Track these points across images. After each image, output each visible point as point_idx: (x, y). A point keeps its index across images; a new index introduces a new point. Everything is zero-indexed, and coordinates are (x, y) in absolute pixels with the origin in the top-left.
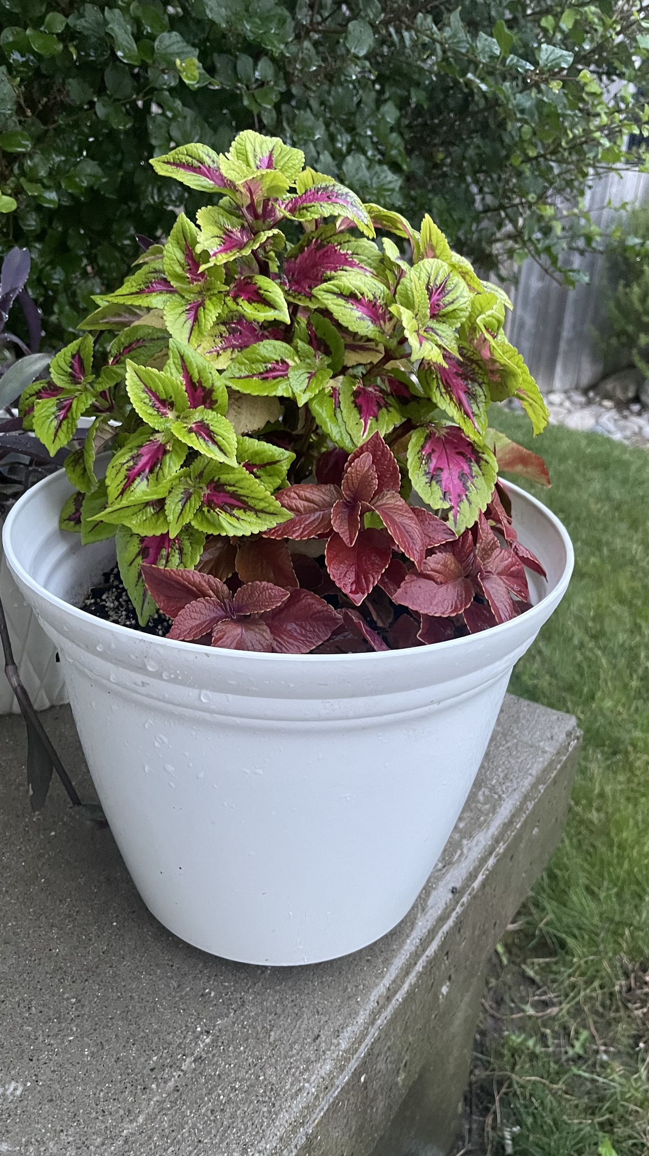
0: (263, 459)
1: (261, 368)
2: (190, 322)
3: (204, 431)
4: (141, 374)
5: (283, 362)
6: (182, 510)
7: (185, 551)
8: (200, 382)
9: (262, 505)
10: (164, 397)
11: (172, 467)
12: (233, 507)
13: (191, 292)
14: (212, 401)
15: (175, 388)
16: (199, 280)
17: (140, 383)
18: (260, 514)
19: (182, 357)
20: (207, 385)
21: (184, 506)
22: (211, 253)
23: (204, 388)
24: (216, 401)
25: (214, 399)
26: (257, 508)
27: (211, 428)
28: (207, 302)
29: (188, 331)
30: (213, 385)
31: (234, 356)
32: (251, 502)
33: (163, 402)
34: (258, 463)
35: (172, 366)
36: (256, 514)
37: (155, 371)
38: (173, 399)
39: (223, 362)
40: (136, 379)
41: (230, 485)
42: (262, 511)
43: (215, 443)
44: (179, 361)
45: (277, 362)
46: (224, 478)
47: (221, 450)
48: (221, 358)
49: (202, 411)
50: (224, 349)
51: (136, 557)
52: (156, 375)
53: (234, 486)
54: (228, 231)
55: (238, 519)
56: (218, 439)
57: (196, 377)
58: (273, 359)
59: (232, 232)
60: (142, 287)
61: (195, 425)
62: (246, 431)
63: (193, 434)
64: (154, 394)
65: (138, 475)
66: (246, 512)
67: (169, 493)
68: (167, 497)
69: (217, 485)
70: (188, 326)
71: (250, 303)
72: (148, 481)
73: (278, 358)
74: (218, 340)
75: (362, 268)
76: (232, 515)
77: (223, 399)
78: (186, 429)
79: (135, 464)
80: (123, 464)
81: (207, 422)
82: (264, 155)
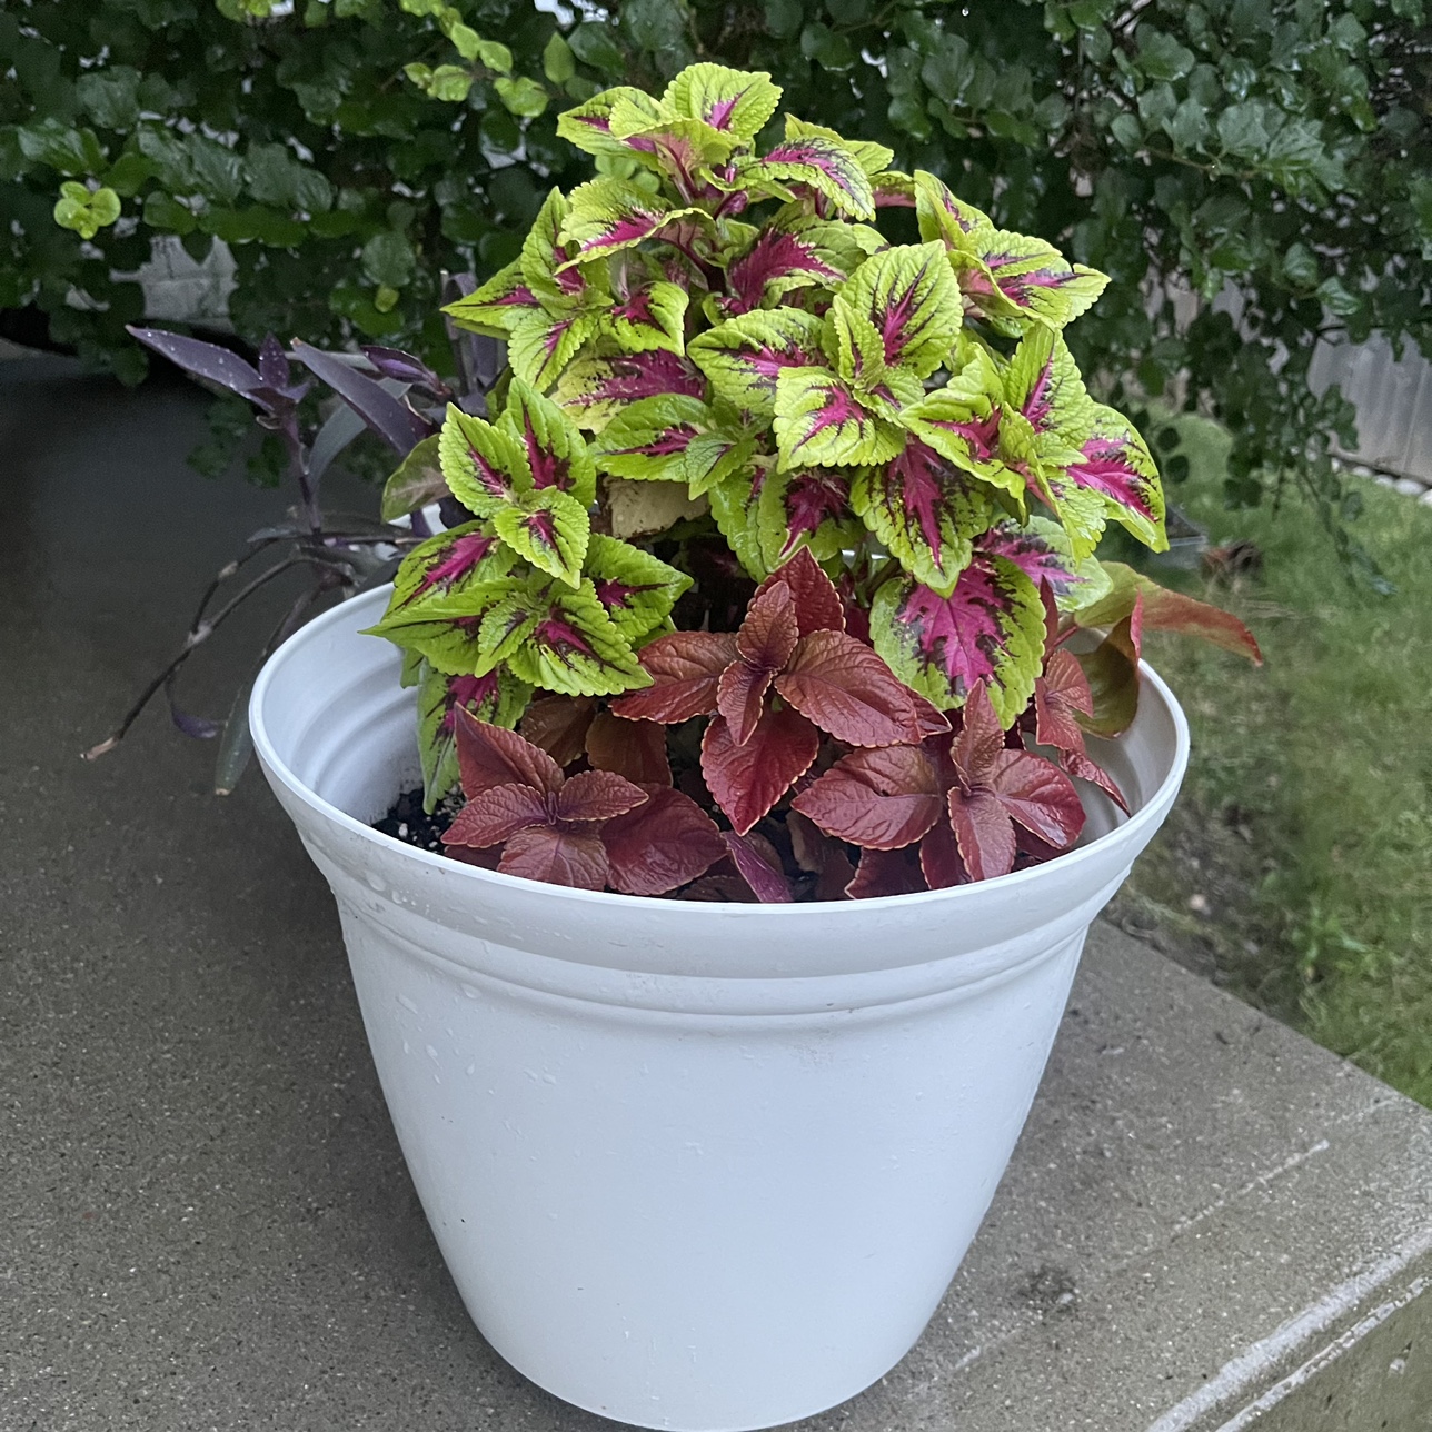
0: (637, 577)
1: (649, 437)
2: (546, 352)
3: (545, 527)
4: (468, 428)
5: (686, 427)
6: (505, 638)
8: (550, 450)
9: (610, 654)
10: (497, 466)
11: (490, 575)
12: (572, 648)
13: (560, 307)
14: (567, 479)
15: (513, 454)
16: (576, 289)
17: (462, 441)
18: (607, 668)
19: (525, 407)
20: (561, 454)
21: (508, 632)
22: (583, 245)
23: (556, 459)
24: (574, 481)
25: (571, 476)
26: (603, 656)
27: (556, 522)
28: (576, 322)
29: (540, 365)
30: (570, 454)
31: (612, 411)
32: (598, 646)
33: (495, 474)
34: (631, 584)
35: (510, 420)
36: (601, 666)
37: (484, 423)
38: (509, 471)
39: (594, 421)
40: (458, 434)
41: (571, 613)
42: (610, 664)
43: (555, 546)
44: (520, 412)
46: (567, 600)
47: (561, 558)
48: (589, 412)
49: (552, 495)
50: (598, 399)
52: (485, 431)
53: (575, 614)
54: (636, 214)
55: (570, 667)
56: (561, 540)
57: (544, 440)
58: (668, 423)
59: (643, 217)
60: (501, 294)
61: (534, 516)
62: (640, 530)
63: (526, 529)
64: (482, 459)
65: (439, 580)
66: (587, 659)
67: (485, 610)
68: (482, 616)
69: (558, 611)
70: (543, 357)
71: (632, 323)
72: (448, 591)
73: (678, 422)
74: (591, 384)
75: (825, 270)
76: (563, 659)
77: (586, 478)
78: (519, 521)
79: (441, 563)
80: (423, 559)
81: (553, 512)
82: (723, 99)
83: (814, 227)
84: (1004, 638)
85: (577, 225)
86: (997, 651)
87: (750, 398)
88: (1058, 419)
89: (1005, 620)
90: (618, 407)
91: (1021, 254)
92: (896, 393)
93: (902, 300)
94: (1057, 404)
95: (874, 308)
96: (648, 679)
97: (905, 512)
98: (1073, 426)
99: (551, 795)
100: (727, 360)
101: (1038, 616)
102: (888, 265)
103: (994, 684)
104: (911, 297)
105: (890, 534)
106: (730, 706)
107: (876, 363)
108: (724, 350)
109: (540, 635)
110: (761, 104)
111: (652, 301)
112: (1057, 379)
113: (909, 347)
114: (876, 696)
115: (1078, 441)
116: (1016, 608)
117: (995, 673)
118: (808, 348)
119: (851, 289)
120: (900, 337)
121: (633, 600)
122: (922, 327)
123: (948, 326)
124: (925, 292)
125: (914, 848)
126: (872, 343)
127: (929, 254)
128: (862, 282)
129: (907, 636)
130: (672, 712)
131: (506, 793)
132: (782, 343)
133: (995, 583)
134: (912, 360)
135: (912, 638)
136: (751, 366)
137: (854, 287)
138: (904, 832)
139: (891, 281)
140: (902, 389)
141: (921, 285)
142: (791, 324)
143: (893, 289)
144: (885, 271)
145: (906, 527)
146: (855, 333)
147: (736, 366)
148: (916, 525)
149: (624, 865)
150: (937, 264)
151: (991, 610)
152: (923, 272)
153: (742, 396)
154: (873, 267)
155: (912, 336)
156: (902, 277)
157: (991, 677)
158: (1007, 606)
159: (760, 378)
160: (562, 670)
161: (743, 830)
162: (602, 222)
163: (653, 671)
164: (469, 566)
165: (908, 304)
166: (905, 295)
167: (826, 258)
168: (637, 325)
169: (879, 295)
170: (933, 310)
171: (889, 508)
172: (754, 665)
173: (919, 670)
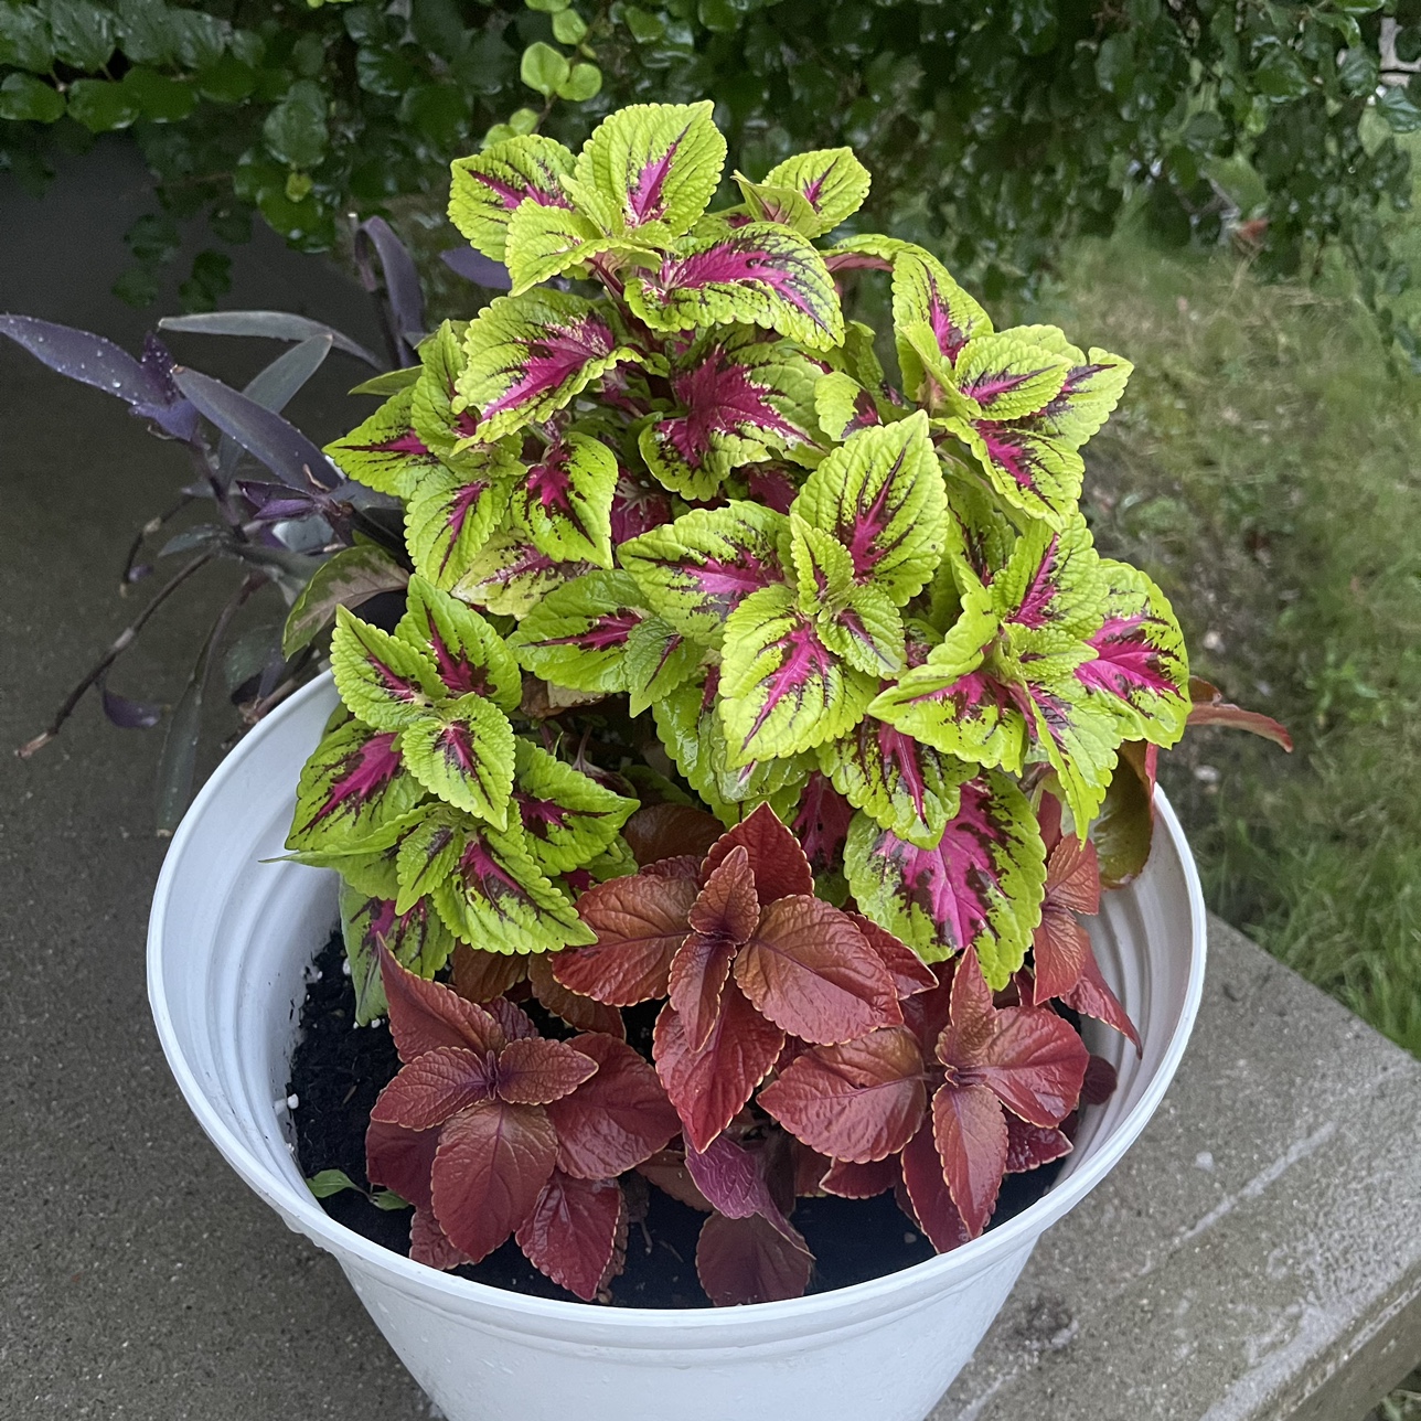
1: (580, 626)
2: (451, 531)
3: (464, 748)
4: (360, 633)
5: (623, 613)
6: (427, 866)
7: (429, 935)
8: (462, 654)
9: (546, 905)
10: (402, 674)
12: (503, 890)
14: (486, 685)
15: (418, 662)
17: (358, 647)
18: (544, 917)
19: (428, 612)
20: (476, 661)
21: (431, 858)
22: (484, 411)
23: (471, 665)
25: (490, 683)
26: (539, 905)
27: (476, 744)
28: (486, 495)
29: (443, 552)
30: (487, 662)
31: (536, 590)
32: (530, 893)
33: (403, 681)
34: (568, 806)
35: (413, 626)
36: (539, 915)
37: (382, 633)
38: (417, 679)
39: (516, 603)
40: (352, 638)
41: (499, 857)
42: (547, 912)
43: (476, 775)
44: (423, 616)
45: (610, 614)
46: (492, 838)
47: (484, 791)
48: (509, 592)
49: (470, 702)
50: (520, 572)
51: (363, 911)
52: (384, 641)
53: (504, 859)
54: (551, 334)
55: (502, 913)
56: (482, 770)
57: (455, 648)
58: (603, 611)
59: (559, 336)
60: (393, 434)
61: (451, 728)
62: (580, 700)
63: (441, 753)
64: (385, 667)
65: (346, 797)
66: (521, 903)
67: (400, 838)
68: (399, 843)
69: (486, 847)
70: (446, 539)
71: (549, 515)
72: (358, 813)
73: (613, 609)
74: (510, 555)
75: (783, 424)
76: (495, 906)
77: (508, 681)
78: (433, 739)
79: (349, 773)
80: (328, 768)
81: (473, 726)
82: (654, 158)
83: (769, 362)
84: (999, 874)
85: (476, 384)
86: (991, 891)
87: (695, 626)
88: (1064, 607)
89: (1000, 855)
90: (544, 584)
91: (1024, 371)
92: (869, 624)
93: (874, 501)
94: (1063, 584)
95: (839, 519)
96: (589, 936)
97: (881, 761)
98: (1081, 614)
99: (490, 1054)
100: (665, 575)
101: (1036, 856)
102: (857, 461)
103: (987, 932)
104: (886, 498)
105: (865, 794)
106: (685, 997)
107: (843, 583)
108: (661, 562)
109: (467, 868)
110: (697, 178)
111: (571, 486)
112: (1064, 554)
113: (882, 566)
114: (850, 979)
115: (1087, 631)
116: (1012, 843)
117: (987, 919)
118: (763, 553)
119: (811, 495)
120: (871, 550)
121: (572, 821)
122: (898, 542)
123: (930, 543)
124: (902, 495)
125: (893, 1159)
126: (838, 561)
127: (907, 435)
128: (824, 486)
129: (887, 870)
130: (619, 988)
131: (438, 1057)
132: (730, 552)
133: (989, 809)
134: (888, 577)
135: (892, 871)
136: (694, 581)
137: (815, 492)
138: (885, 1134)
139: (860, 481)
140: (876, 620)
141: (897, 482)
142: (741, 527)
143: (863, 491)
144: (852, 471)
145: (883, 780)
146: (816, 555)
147: (675, 583)
148: (895, 773)
149: (575, 1141)
150: (918, 449)
151: (983, 841)
152: (899, 463)
153: (684, 622)
154: (837, 466)
155: (885, 553)
156: (874, 475)
157: (983, 923)
158: (1003, 839)
159: (705, 599)
160: (492, 919)
161: (702, 1147)
162: (507, 370)
163: (595, 927)
164: (378, 786)
165: (880, 510)
166: (878, 494)
167: (784, 409)
168: (557, 519)
169: (845, 505)
170: (911, 522)
171: (862, 764)
172: (709, 937)
173: (901, 909)
